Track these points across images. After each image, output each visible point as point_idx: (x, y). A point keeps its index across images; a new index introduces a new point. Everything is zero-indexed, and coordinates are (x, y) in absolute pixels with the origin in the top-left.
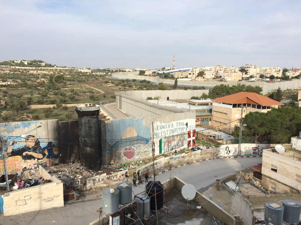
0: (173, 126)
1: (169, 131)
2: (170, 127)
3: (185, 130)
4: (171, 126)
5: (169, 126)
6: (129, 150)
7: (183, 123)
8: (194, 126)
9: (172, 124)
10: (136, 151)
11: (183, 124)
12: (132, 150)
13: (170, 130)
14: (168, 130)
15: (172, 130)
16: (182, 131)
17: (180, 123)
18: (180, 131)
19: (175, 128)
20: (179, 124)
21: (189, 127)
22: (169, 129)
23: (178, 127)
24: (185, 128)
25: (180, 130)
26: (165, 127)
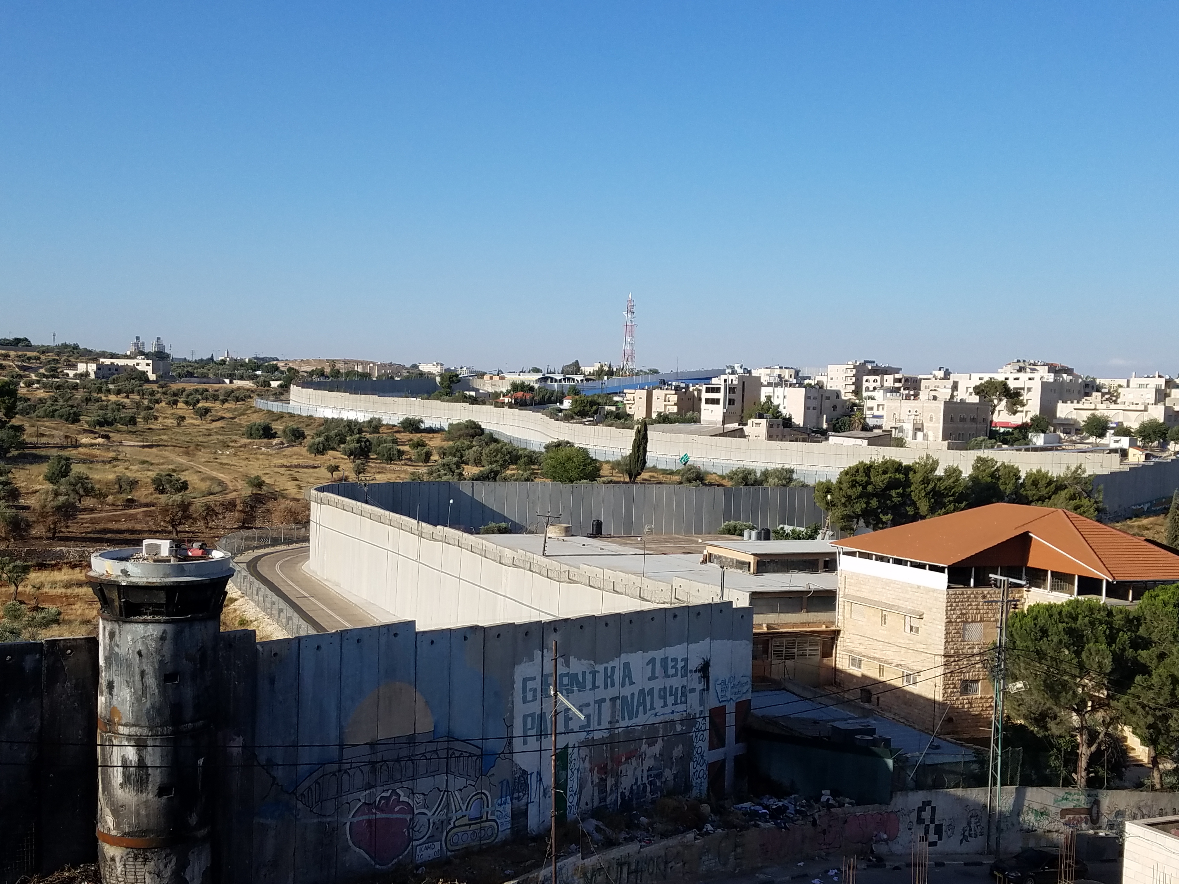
0: (630, 678)
1: (606, 706)
2: (613, 685)
3: (693, 699)
4: (617, 677)
5: (609, 678)
6: (382, 811)
7: (686, 660)
8: (744, 680)
9: (627, 665)
10: (424, 819)
11: (685, 667)
12: (400, 812)
13: (613, 700)
14: (604, 700)
15: (625, 698)
16: (681, 707)
17: (670, 664)
18: (668, 710)
19: (642, 691)
20: (665, 667)
21: (719, 688)
22: (611, 692)
23: (656, 685)
24: (693, 690)
25: (670, 700)
26: (589, 685)
